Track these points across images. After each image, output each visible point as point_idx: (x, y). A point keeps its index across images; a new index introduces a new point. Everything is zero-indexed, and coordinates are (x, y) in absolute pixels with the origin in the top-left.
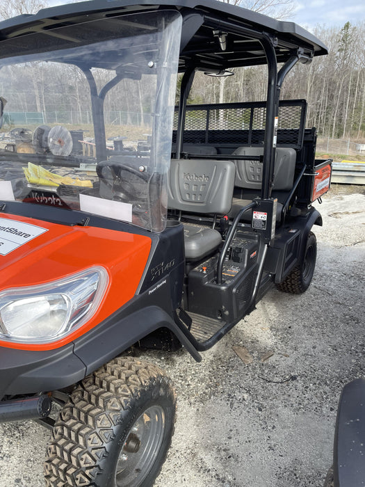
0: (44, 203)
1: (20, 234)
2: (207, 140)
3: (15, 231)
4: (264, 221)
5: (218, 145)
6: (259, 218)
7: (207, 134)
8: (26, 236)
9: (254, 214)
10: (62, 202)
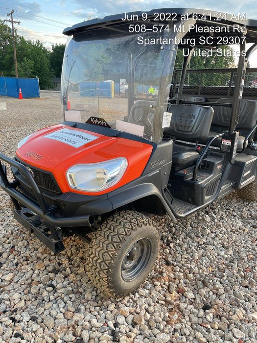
0: (97, 124)
1: (85, 138)
2: (199, 93)
3: (82, 137)
4: (229, 146)
5: (207, 96)
6: (226, 144)
7: (200, 89)
8: (88, 140)
9: (223, 141)
10: (107, 124)
